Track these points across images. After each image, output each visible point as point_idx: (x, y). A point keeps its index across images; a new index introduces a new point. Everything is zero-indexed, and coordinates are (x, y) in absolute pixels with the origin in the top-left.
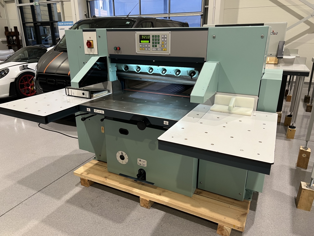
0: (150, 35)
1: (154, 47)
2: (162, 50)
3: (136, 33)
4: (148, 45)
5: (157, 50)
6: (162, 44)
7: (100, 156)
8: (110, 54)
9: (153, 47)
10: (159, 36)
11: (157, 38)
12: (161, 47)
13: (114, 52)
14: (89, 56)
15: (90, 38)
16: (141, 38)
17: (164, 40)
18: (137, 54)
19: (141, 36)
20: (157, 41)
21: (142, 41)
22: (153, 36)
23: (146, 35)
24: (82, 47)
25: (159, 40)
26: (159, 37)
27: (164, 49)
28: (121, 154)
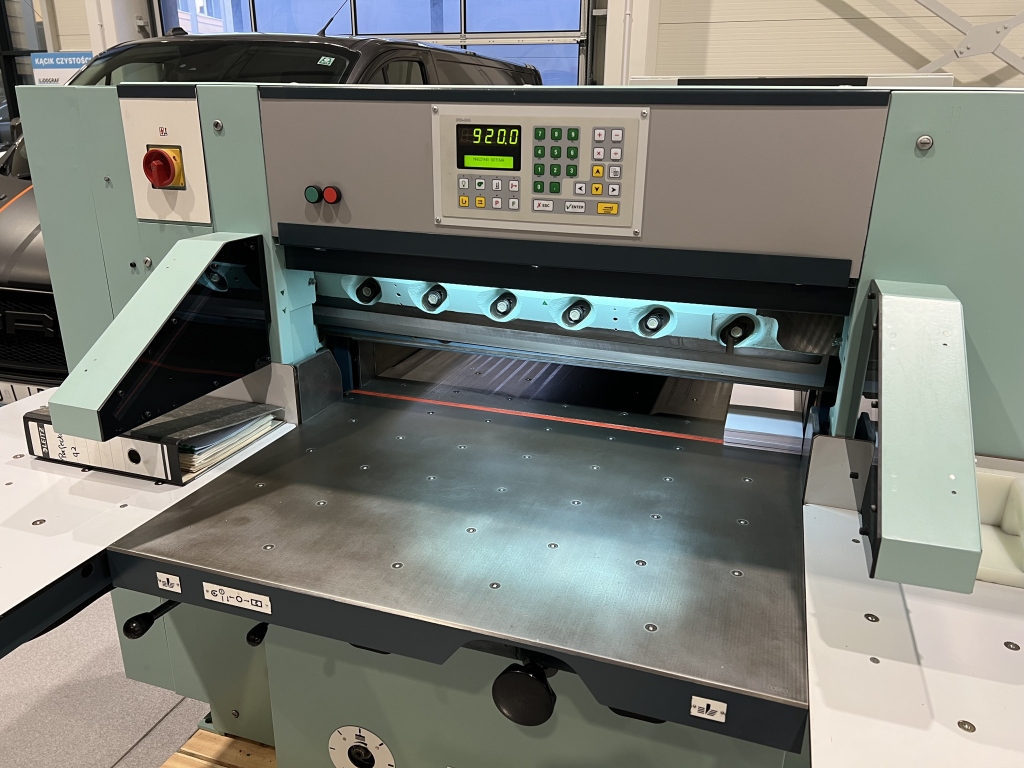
0: (519, 128)
1: (542, 191)
2: (591, 209)
3: (436, 111)
4: (506, 181)
5: (559, 207)
6: (595, 179)
7: (237, 715)
8: (279, 224)
9: (536, 190)
10: (574, 134)
11: (564, 143)
12: (589, 192)
13: (301, 214)
14: (162, 230)
15: (163, 132)
16: (468, 142)
17: (607, 154)
18: (439, 225)
19: (464, 131)
20: (564, 161)
21: (469, 160)
22: (537, 130)
23: (496, 127)
24: (114, 181)
25: (573, 154)
26: (576, 138)
27: (601, 208)
28: (353, 742)
